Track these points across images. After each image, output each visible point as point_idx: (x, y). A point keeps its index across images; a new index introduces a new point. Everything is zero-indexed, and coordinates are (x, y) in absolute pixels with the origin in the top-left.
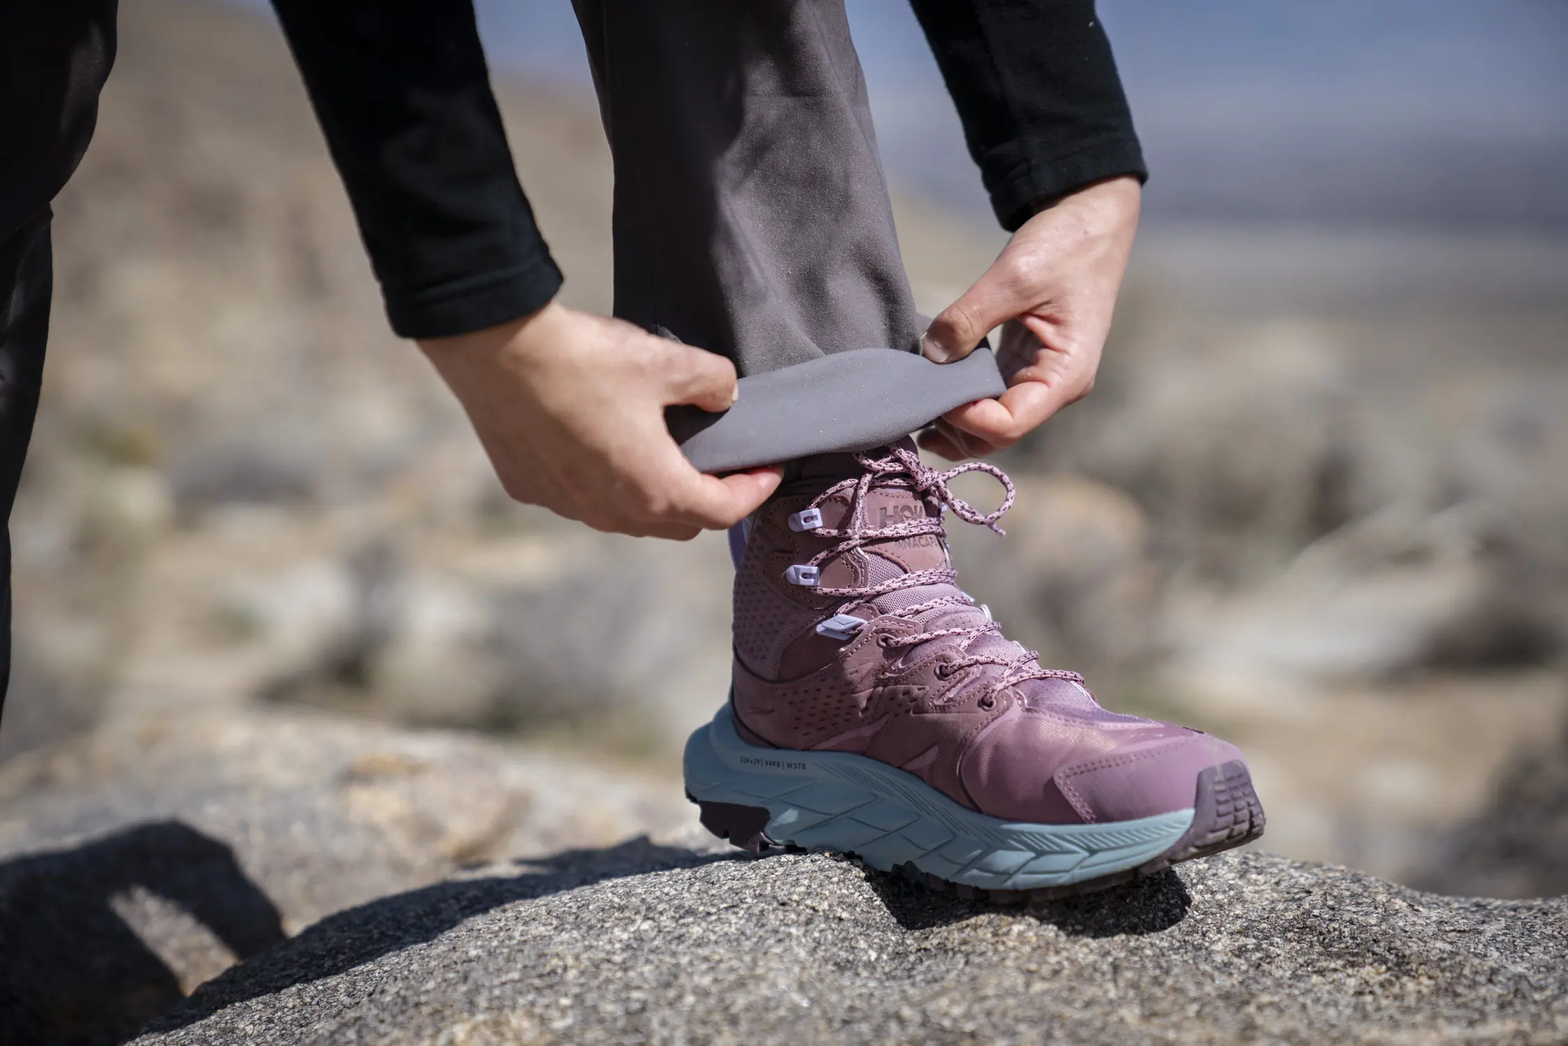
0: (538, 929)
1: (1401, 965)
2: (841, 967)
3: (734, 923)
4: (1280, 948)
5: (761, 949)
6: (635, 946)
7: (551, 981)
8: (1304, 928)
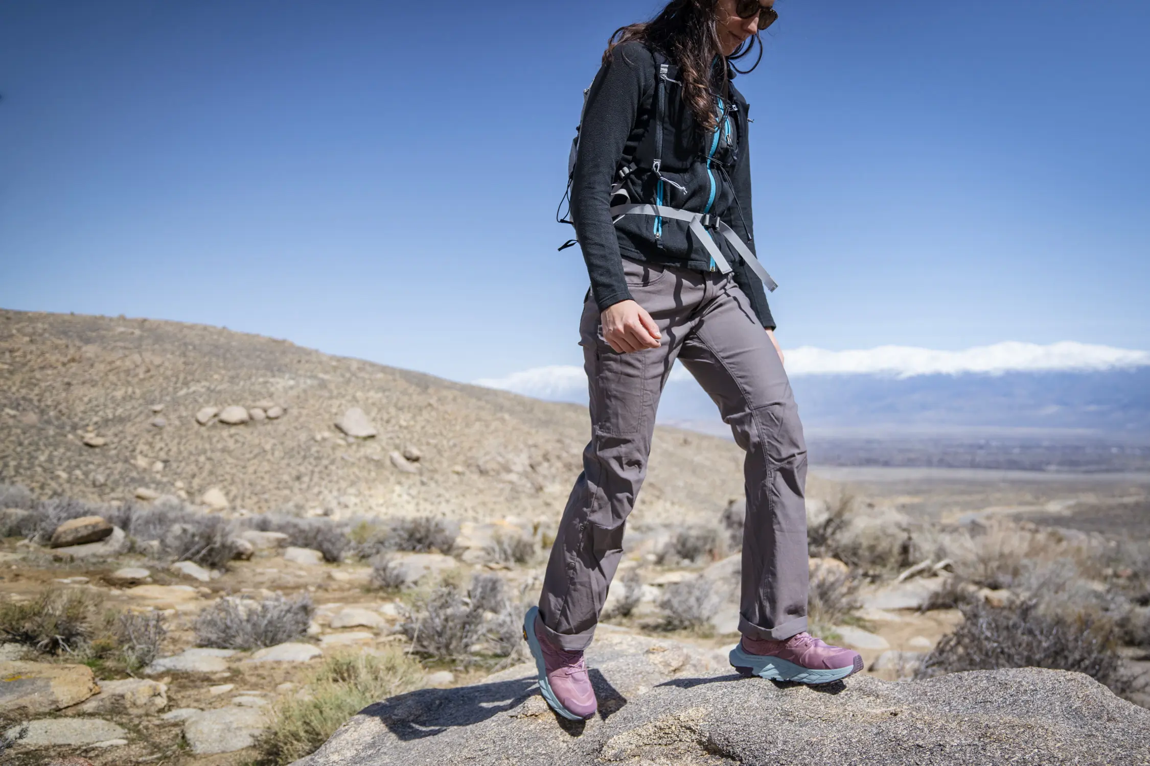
0: (703, 691)
1: (878, 697)
2: (765, 699)
3: (743, 690)
4: (855, 693)
5: (749, 695)
6: (724, 694)
7: (708, 701)
8: (860, 689)
